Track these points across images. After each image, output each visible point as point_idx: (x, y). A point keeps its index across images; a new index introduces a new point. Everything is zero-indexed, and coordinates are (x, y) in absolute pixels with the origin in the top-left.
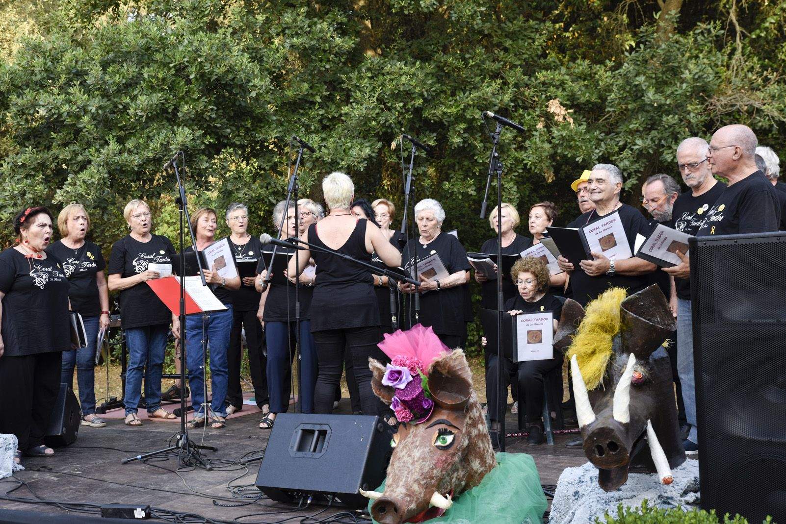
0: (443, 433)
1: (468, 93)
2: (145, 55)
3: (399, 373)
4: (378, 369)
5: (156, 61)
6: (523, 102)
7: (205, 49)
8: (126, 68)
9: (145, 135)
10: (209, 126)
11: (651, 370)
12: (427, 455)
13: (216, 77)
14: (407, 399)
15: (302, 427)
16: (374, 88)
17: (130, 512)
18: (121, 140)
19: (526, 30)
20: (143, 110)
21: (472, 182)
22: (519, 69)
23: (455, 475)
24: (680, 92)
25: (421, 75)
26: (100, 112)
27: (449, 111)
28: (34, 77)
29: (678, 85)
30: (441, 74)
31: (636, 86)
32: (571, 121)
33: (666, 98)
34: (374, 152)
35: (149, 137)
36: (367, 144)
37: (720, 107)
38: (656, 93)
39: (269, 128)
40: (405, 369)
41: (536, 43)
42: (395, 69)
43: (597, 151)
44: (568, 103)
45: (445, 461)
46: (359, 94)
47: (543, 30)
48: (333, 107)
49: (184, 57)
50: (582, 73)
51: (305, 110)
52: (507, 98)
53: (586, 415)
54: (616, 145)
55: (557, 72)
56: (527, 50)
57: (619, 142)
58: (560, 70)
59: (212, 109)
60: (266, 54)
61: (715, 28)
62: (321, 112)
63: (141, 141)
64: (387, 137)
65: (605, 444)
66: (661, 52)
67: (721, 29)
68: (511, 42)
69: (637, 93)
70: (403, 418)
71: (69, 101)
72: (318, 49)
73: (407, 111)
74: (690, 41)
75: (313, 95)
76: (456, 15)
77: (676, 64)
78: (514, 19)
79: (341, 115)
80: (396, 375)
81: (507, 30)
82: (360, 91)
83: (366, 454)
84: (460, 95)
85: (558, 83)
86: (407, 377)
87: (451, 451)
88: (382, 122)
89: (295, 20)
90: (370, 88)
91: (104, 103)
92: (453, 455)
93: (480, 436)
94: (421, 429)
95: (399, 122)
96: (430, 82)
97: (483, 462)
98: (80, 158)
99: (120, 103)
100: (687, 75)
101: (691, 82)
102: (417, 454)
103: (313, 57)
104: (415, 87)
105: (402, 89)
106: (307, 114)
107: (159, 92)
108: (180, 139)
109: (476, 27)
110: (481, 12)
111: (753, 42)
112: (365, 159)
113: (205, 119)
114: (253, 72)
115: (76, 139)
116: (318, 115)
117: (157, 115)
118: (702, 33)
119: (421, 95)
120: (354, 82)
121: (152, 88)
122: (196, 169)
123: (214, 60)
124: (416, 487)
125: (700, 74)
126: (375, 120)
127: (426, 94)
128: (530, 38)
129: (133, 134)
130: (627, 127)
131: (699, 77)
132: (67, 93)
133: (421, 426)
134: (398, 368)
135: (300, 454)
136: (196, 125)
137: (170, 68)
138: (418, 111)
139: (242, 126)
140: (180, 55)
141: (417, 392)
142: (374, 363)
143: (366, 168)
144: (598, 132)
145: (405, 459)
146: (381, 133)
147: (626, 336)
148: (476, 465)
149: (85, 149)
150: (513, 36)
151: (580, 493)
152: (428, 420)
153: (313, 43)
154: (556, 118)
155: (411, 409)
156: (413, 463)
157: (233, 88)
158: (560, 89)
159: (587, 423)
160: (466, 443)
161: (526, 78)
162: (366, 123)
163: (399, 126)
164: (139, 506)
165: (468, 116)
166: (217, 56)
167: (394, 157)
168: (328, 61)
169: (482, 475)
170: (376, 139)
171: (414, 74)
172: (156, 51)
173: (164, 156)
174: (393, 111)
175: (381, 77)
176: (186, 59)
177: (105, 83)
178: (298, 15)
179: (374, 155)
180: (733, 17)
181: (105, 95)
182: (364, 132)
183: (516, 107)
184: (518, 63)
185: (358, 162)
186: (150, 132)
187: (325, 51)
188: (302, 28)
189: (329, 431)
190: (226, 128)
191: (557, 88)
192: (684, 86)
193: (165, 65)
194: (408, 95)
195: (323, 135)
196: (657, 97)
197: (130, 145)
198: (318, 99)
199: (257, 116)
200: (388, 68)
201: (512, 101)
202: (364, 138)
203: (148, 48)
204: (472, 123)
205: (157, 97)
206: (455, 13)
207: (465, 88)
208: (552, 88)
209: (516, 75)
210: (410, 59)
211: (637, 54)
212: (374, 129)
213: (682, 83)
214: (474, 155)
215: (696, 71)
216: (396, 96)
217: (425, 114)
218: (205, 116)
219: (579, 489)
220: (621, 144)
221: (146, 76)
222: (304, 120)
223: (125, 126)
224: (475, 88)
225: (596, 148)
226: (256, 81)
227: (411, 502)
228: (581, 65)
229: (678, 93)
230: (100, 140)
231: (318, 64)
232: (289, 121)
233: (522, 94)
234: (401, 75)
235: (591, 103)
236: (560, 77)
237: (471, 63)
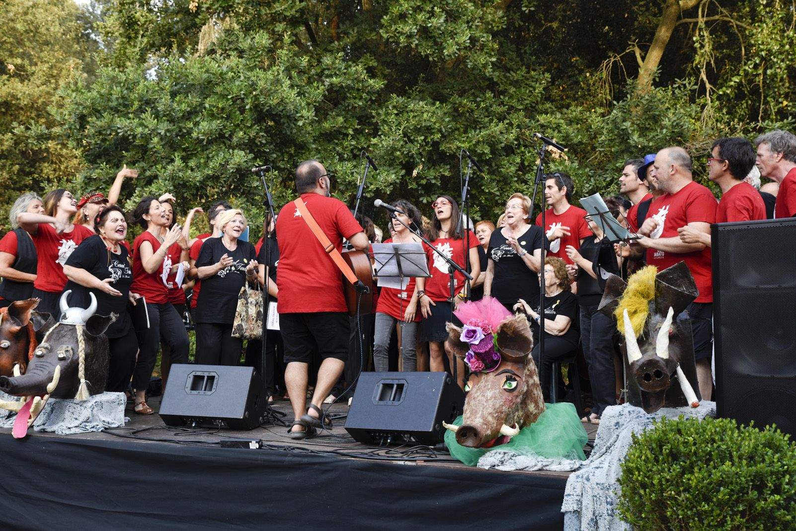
0: (509, 379)
1: (478, 131)
2: (207, 88)
3: (474, 332)
4: (454, 330)
5: (217, 93)
6: (524, 140)
7: (261, 84)
8: (190, 98)
9: (205, 156)
10: (259, 150)
11: (677, 327)
12: (498, 395)
13: (268, 108)
14: (482, 351)
15: (383, 382)
16: (400, 123)
17: (246, 444)
18: (185, 159)
19: (528, 79)
20: (204, 134)
21: (478, 209)
22: (522, 113)
23: (517, 413)
24: (661, 136)
25: (440, 113)
26: (168, 134)
27: (463, 145)
28: (110, 104)
29: (659, 131)
30: (456, 114)
31: (623, 130)
32: (566, 158)
33: (649, 141)
34: (398, 178)
35: (208, 158)
36: (392, 172)
37: (694, 151)
38: (640, 136)
39: (309, 154)
40: (479, 329)
41: (537, 91)
42: (417, 107)
43: (588, 185)
44: (563, 143)
45: (511, 401)
46: (386, 128)
47: (542, 80)
48: (363, 139)
49: (241, 90)
50: (575, 118)
51: (339, 140)
52: (512, 137)
53: (634, 354)
54: (604, 181)
55: (554, 116)
56: (529, 96)
57: (606, 178)
58: (556, 114)
59: (263, 136)
60: (308, 91)
61: (690, 83)
62: (354, 143)
63: (202, 161)
64: (409, 167)
65: (652, 372)
66: (645, 102)
67: (695, 85)
68: (514, 90)
69: (624, 136)
70: (477, 367)
71: (142, 125)
72: (353, 88)
73: (427, 143)
74: (669, 94)
75: (346, 128)
76: (471, 64)
77: (657, 113)
78: (517, 70)
79: (369, 146)
80: (471, 334)
81: (512, 78)
82: (388, 125)
83: (438, 401)
84: (472, 133)
85: (554, 126)
86: (480, 335)
87: (515, 393)
88: (405, 153)
89: (333, 63)
90: (397, 123)
91: (170, 127)
92: (517, 396)
93: (534, 384)
94: (491, 376)
95: (420, 154)
96: (447, 120)
97: (537, 406)
98: (148, 173)
99: (185, 128)
100: (666, 122)
101: (670, 128)
102: (489, 394)
103: (348, 95)
104: (435, 123)
105: (423, 125)
106: (342, 144)
107: (218, 119)
108: (237, 159)
109: (488, 75)
110: (492, 63)
111: (719, 98)
112: (391, 184)
113: (257, 144)
114: (300, 105)
115: (143, 158)
116: (351, 145)
117: (216, 140)
118: (679, 88)
119: (440, 131)
120: (383, 117)
121: (213, 116)
122: (247, 187)
123: (268, 94)
124: (490, 419)
125: (678, 121)
126: (400, 151)
127: (444, 130)
128: (531, 86)
129: (195, 155)
130: (614, 165)
131: (677, 124)
132: (140, 118)
133: (491, 374)
134: (473, 328)
135: (382, 403)
136: (248, 149)
137: (228, 100)
138: (436, 144)
139: (287, 152)
140: (237, 87)
141: (490, 346)
142: (450, 326)
143: (392, 192)
144: (588, 169)
145: (480, 398)
146: (404, 162)
147: (660, 301)
148: (532, 407)
149: (152, 166)
150: (516, 84)
151: (620, 423)
152: (497, 369)
153: (349, 82)
154: (553, 155)
155: (483, 361)
156: (487, 401)
157: (281, 118)
158: (556, 131)
159: (636, 359)
160: (525, 389)
161: (527, 120)
162: (392, 153)
163: (420, 157)
164: (254, 439)
165: (478, 151)
166: (271, 89)
167: (414, 184)
168: (361, 98)
169: (536, 417)
170: (400, 167)
171: (434, 113)
172: (217, 84)
173: (222, 174)
174: (416, 143)
175: (405, 114)
176: (242, 92)
177: (173, 109)
178: (336, 58)
179: (398, 181)
180: (703, 76)
181: (171, 121)
182: (390, 161)
183: (519, 145)
184: (521, 107)
185: (385, 186)
186: (210, 153)
187: (358, 90)
188: (339, 70)
189: (406, 384)
190: (273, 153)
191: (554, 130)
192: (664, 131)
193: (223, 96)
194: (429, 130)
195: (355, 163)
196: (641, 139)
197: (192, 163)
198: (351, 132)
199: (300, 144)
200: (411, 106)
201: (516, 139)
202: (390, 165)
203: (210, 82)
204: (481, 157)
205: (216, 124)
206: (471, 61)
207: (476, 126)
208: (549, 130)
209: (518, 118)
210: (430, 100)
211: (624, 104)
212: (398, 158)
213: (662, 128)
214: (482, 185)
215: (674, 119)
216: (418, 130)
217: (442, 148)
218: (256, 141)
219: (619, 420)
220: (608, 179)
221: (207, 106)
222: (338, 149)
223: (188, 147)
224: (484, 127)
225: (587, 183)
226: (304, 112)
227: (488, 429)
228: (575, 111)
229: (659, 137)
230: (167, 158)
231: (352, 101)
232: (325, 150)
233: (523, 134)
234: (423, 113)
235: (583, 144)
236: (557, 121)
237: (482, 105)
